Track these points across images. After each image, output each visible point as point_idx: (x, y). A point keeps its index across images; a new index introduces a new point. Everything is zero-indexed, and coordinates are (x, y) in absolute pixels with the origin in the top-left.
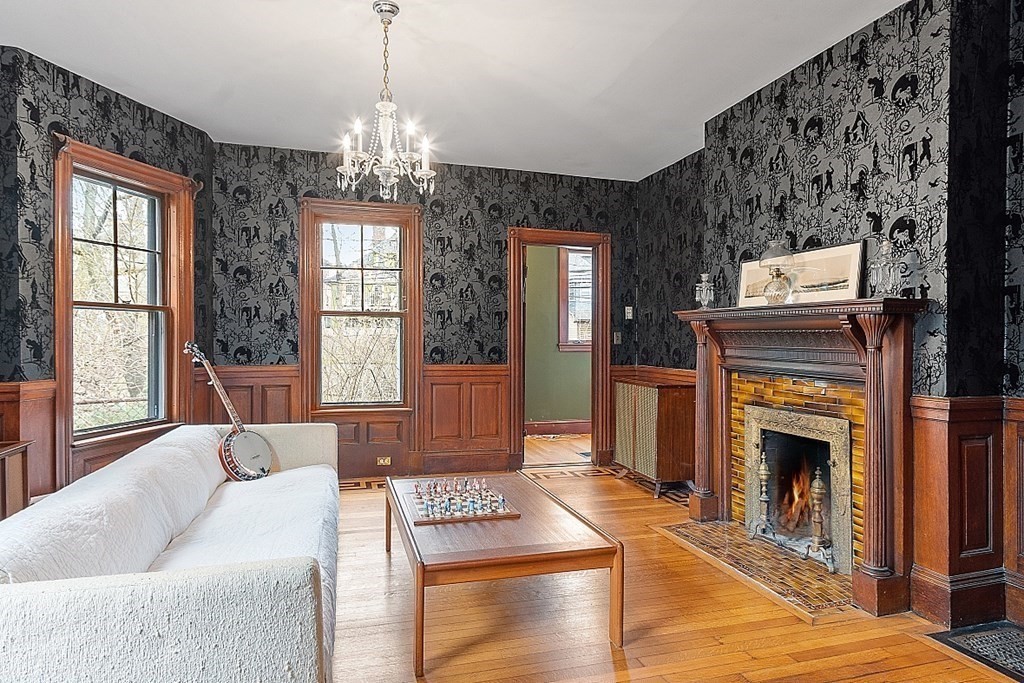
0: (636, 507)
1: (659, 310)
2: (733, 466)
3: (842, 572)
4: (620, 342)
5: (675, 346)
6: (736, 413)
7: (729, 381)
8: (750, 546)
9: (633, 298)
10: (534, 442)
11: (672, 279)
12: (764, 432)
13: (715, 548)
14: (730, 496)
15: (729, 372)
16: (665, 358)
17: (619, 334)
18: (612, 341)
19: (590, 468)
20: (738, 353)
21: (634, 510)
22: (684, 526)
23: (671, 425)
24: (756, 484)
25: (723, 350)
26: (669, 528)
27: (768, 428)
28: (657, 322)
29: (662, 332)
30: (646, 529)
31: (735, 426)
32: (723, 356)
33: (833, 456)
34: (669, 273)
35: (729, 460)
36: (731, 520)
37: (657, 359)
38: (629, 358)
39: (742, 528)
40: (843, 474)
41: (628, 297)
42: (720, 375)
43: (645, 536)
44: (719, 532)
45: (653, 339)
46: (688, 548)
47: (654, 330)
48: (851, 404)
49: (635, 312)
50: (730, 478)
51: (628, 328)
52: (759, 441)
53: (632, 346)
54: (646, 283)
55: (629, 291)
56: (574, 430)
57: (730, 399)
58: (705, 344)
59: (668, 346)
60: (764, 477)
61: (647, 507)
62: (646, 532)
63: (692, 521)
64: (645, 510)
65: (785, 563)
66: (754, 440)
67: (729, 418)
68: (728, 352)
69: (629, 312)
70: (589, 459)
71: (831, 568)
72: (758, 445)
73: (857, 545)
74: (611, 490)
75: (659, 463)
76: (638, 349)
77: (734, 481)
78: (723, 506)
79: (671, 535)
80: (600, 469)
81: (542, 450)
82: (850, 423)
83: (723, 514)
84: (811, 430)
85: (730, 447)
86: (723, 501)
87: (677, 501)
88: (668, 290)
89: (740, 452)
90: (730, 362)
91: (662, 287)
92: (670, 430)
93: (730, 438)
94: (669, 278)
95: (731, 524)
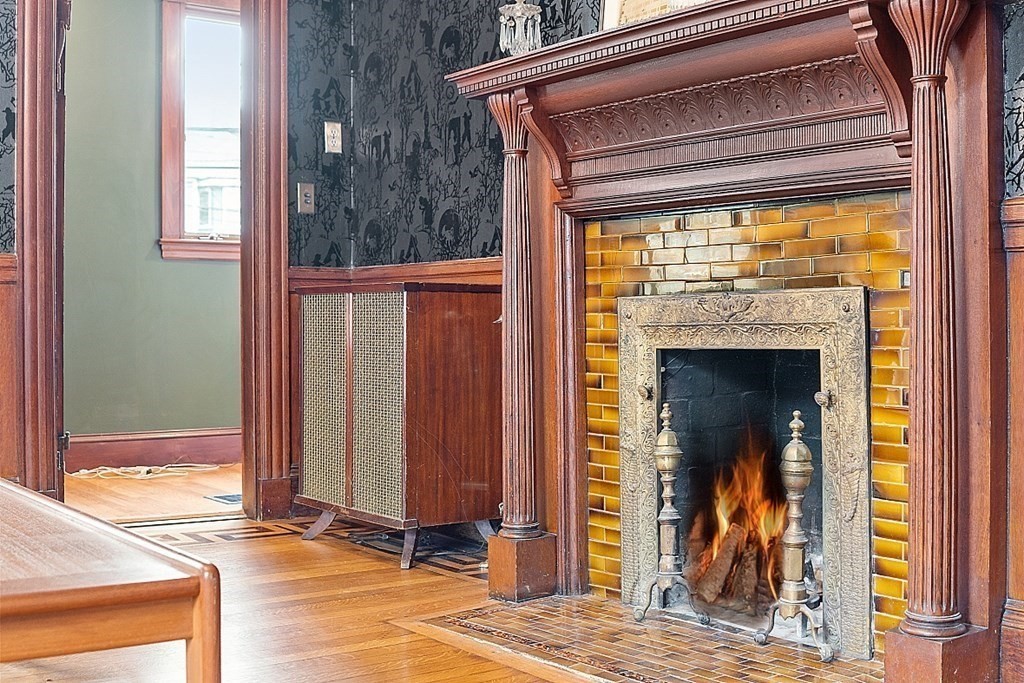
0: (356, 589)
1: (407, 123)
2: (590, 456)
3: (847, 656)
4: (310, 209)
5: (444, 206)
6: (598, 323)
7: (580, 243)
8: (638, 633)
9: (341, 102)
10: (98, 483)
11: (436, 45)
12: (664, 355)
13: (558, 647)
14: (584, 532)
15: (582, 220)
16: (422, 239)
17: (310, 189)
18: (292, 204)
19: (240, 524)
20: (602, 167)
21: (354, 594)
22: (479, 613)
23: (439, 384)
24: (648, 485)
25: (566, 165)
26: (441, 621)
27: (675, 344)
28: (400, 156)
29: (414, 176)
30: (382, 628)
31: (597, 356)
32: (567, 183)
33: (827, 381)
34: (428, 30)
35: (582, 441)
36: (586, 588)
37: (401, 244)
38: (334, 249)
39: (613, 602)
40: (850, 420)
41: (332, 99)
42: (558, 229)
43: (383, 643)
44: (562, 615)
45: (392, 198)
46: (490, 656)
47: (394, 173)
48: (871, 245)
49: (349, 136)
50: (583, 485)
51: (331, 173)
52: (654, 383)
53: (341, 219)
54: (374, 63)
55: (334, 84)
56: (200, 455)
57: (582, 291)
58: (523, 154)
59: (428, 208)
60: (667, 463)
61: (384, 586)
62: (383, 636)
63: (494, 602)
64: (381, 592)
65: (723, 657)
66: (640, 381)
67: (582, 339)
68: (579, 170)
69: (333, 138)
70: (238, 507)
71: (825, 651)
72: (650, 391)
73: (881, 587)
74: (293, 560)
75: (411, 479)
76: (355, 228)
77: (594, 493)
78: (568, 557)
79: (450, 635)
80: (267, 525)
81: (116, 495)
82: (867, 293)
83: (568, 577)
84: (778, 328)
85: (583, 411)
86: (567, 546)
87: (456, 570)
88: (426, 71)
89: (607, 419)
90: (583, 193)
91: (414, 67)
92: (438, 396)
93: (583, 386)
94: (429, 41)
95: (589, 597)
